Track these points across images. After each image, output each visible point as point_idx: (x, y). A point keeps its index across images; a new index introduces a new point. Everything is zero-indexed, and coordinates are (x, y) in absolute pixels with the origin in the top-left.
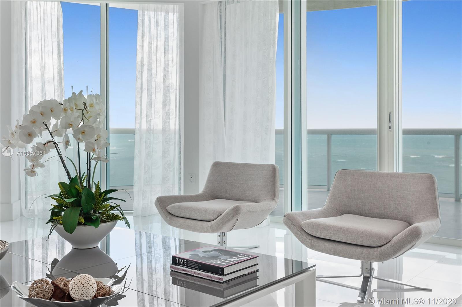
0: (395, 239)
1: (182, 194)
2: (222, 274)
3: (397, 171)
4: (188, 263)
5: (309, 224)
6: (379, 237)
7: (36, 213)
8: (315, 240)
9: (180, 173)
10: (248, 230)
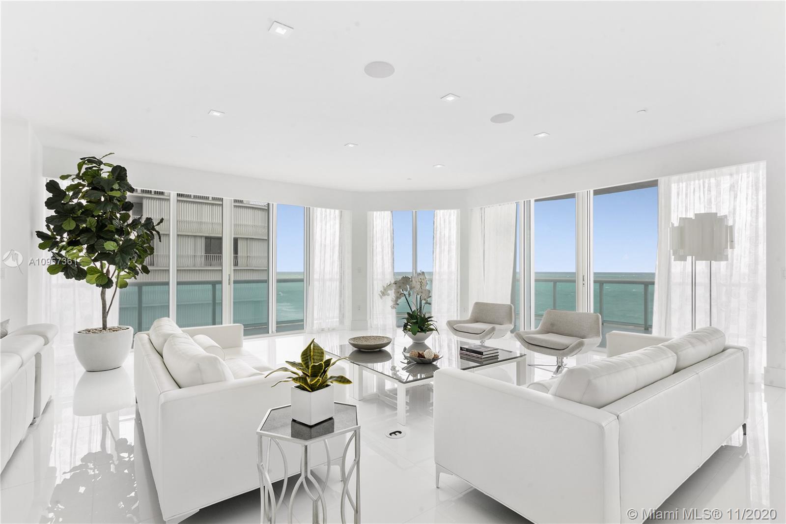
0: (570, 346)
1: (459, 319)
2: (482, 355)
3: (589, 312)
4: (467, 350)
5: (527, 337)
6: (563, 345)
7: (379, 326)
8: (531, 345)
9: (457, 307)
10: (497, 340)
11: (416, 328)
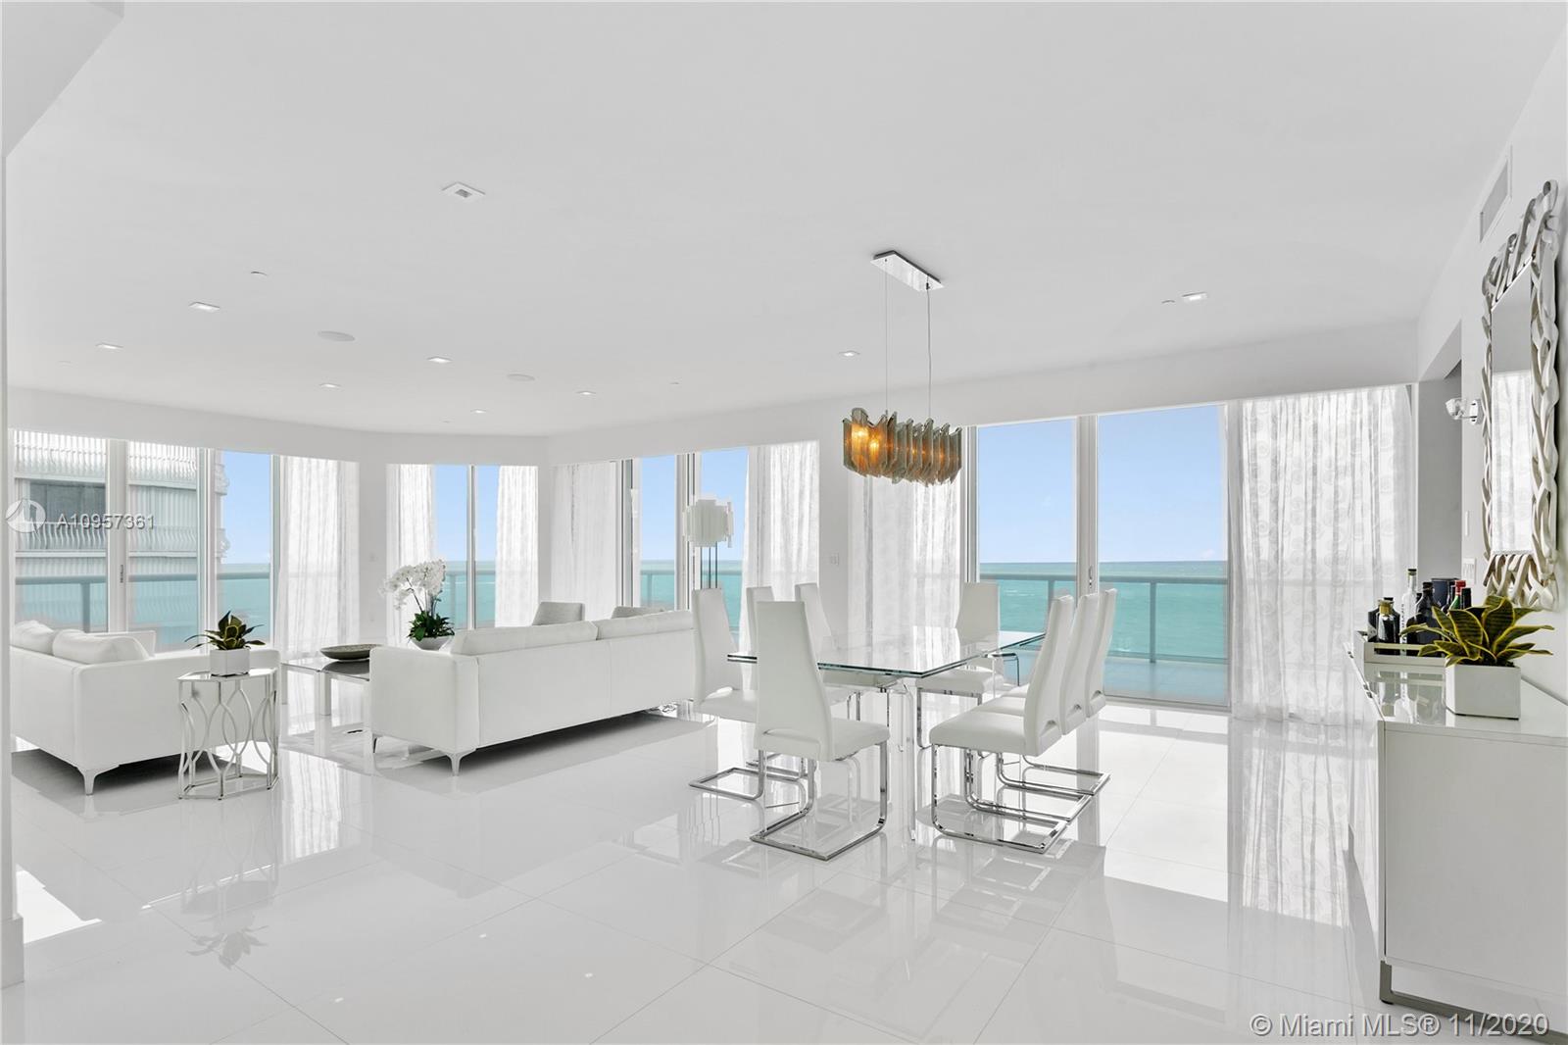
11: (422, 632)
